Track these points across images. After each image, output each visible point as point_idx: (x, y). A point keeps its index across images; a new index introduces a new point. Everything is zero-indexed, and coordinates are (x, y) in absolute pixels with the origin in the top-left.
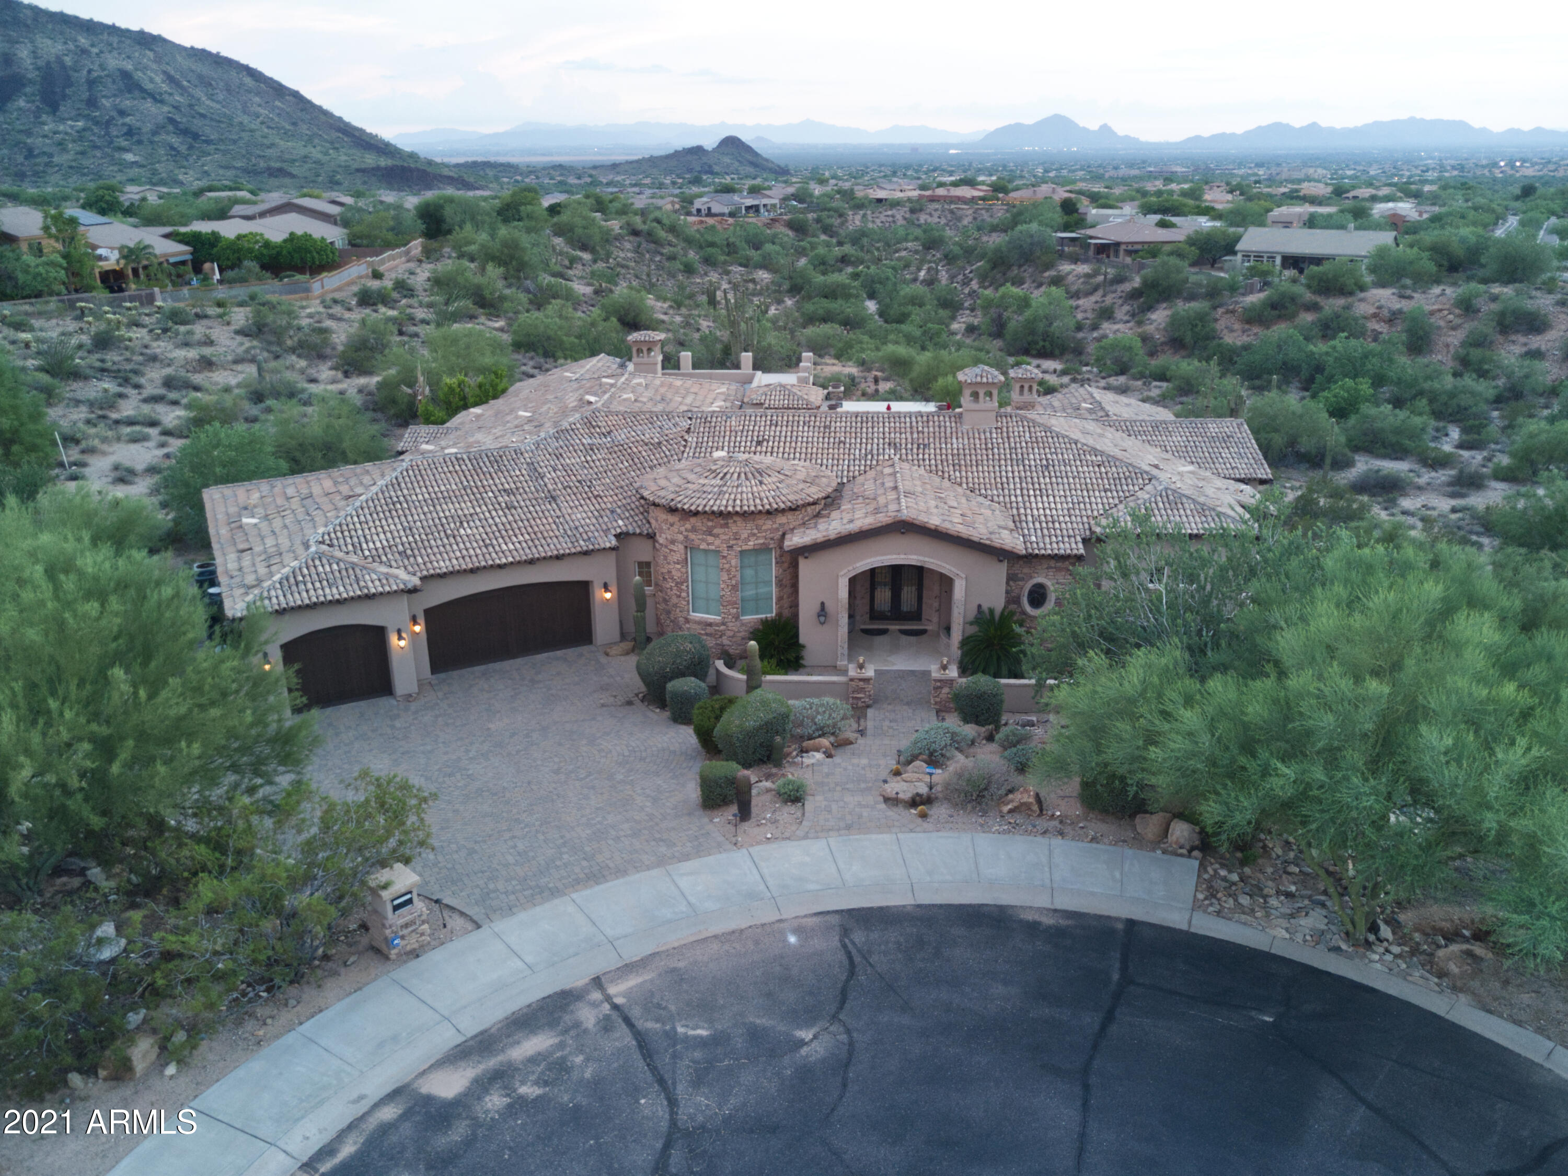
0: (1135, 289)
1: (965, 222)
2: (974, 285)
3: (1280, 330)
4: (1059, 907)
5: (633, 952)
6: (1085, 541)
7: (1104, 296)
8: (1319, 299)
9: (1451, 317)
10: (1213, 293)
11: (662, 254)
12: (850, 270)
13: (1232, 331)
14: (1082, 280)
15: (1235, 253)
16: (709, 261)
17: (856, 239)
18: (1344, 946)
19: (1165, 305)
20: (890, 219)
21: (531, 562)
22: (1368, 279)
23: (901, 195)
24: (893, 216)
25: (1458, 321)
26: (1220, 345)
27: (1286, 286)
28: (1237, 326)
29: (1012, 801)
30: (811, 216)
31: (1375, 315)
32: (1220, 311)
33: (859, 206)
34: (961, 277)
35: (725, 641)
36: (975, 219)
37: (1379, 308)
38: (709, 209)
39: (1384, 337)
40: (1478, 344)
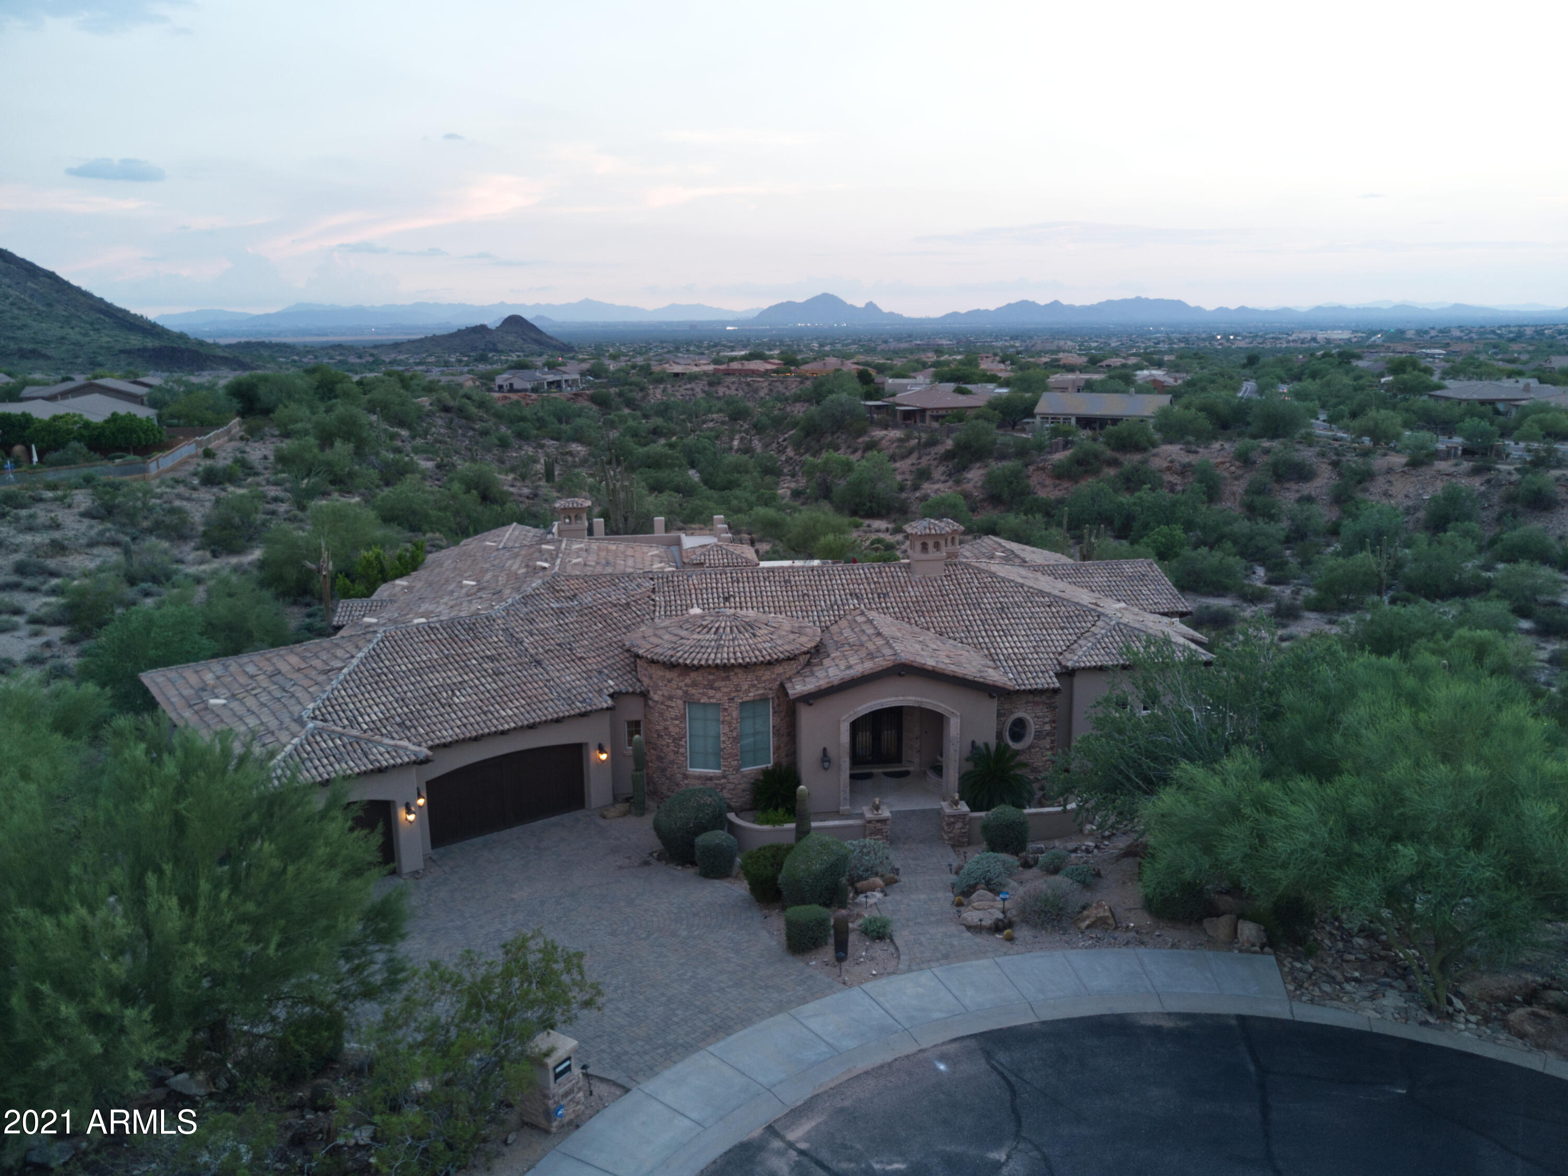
0: (948, 451)
1: (762, 394)
2: (790, 452)
3: (1088, 485)
4: (1171, 1011)
5: (796, 1096)
6: (1057, 675)
7: (919, 458)
8: (1118, 455)
9: (1233, 468)
10: (1022, 452)
11: (474, 429)
12: (663, 441)
13: (1044, 486)
14: (895, 445)
15: (1033, 416)
16: (521, 435)
17: (664, 410)
18: (1432, 1020)
19: (978, 465)
20: (690, 392)
21: (532, 727)
22: (1157, 437)
23: (696, 369)
24: (692, 389)
25: (1239, 472)
26: (1036, 500)
27: (1088, 444)
28: (1047, 482)
29: (1088, 917)
30: (613, 390)
31: (1168, 469)
32: (1031, 468)
33: (660, 380)
34: (774, 445)
35: (726, 794)
36: (771, 390)
37: (1171, 462)
38: (511, 385)
39: (1179, 488)
40: (1259, 492)
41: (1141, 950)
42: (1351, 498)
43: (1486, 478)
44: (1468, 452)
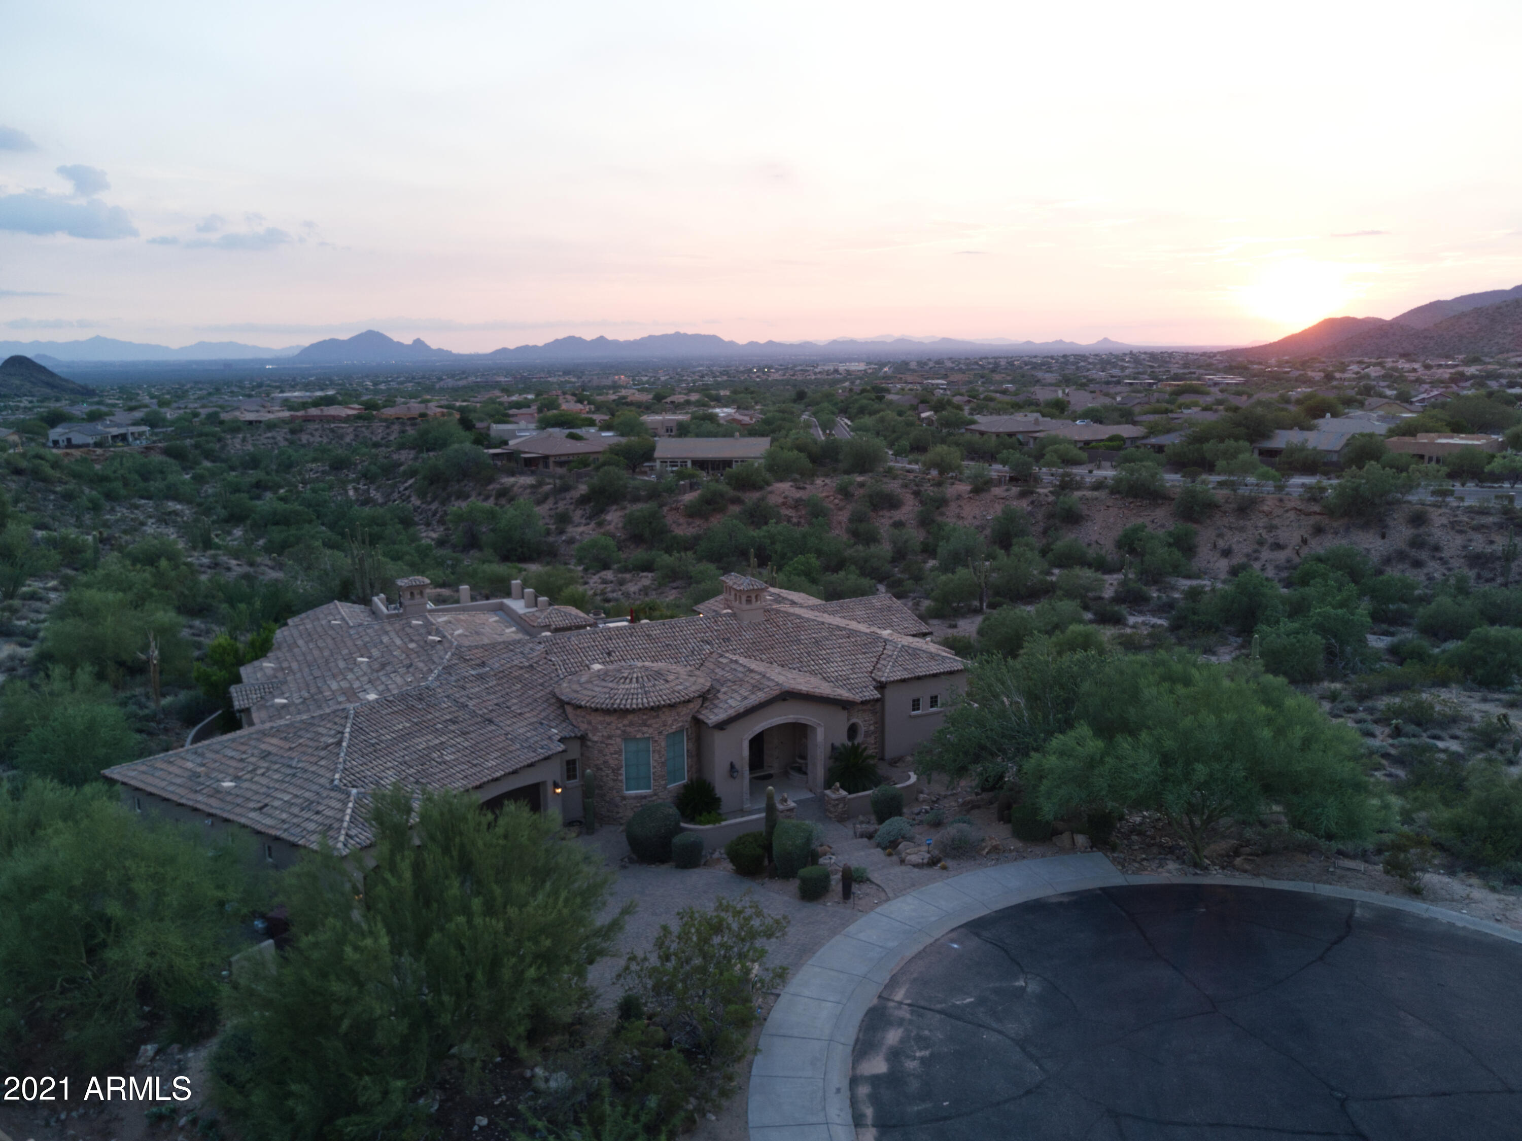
0: (582, 496)
1: (348, 439)
2: (416, 501)
3: (717, 522)
4: (1062, 892)
5: (882, 977)
7: (556, 503)
8: (739, 494)
9: (837, 501)
10: (654, 494)
11: (55, 492)
12: (269, 495)
13: (679, 525)
14: (528, 491)
15: (654, 460)
16: (110, 496)
17: (253, 462)
19: (614, 507)
20: (271, 441)
22: (768, 476)
23: (271, 416)
24: (273, 438)
25: (842, 504)
26: (673, 537)
27: (714, 486)
28: (682, 520)
29: (986, 847)
30: (188, 442)
31: (784, 504)
32: (665, 509)
33: (236, 428)
34: (396, 495)
36: (357, 436)
37: (785, 498)
38: (69, 440)
39: (795, 520)
40: (861, 520)
41: (1025, 862)
42: (933, 521)
43: (1031, 499)
44: (1013, 480)
